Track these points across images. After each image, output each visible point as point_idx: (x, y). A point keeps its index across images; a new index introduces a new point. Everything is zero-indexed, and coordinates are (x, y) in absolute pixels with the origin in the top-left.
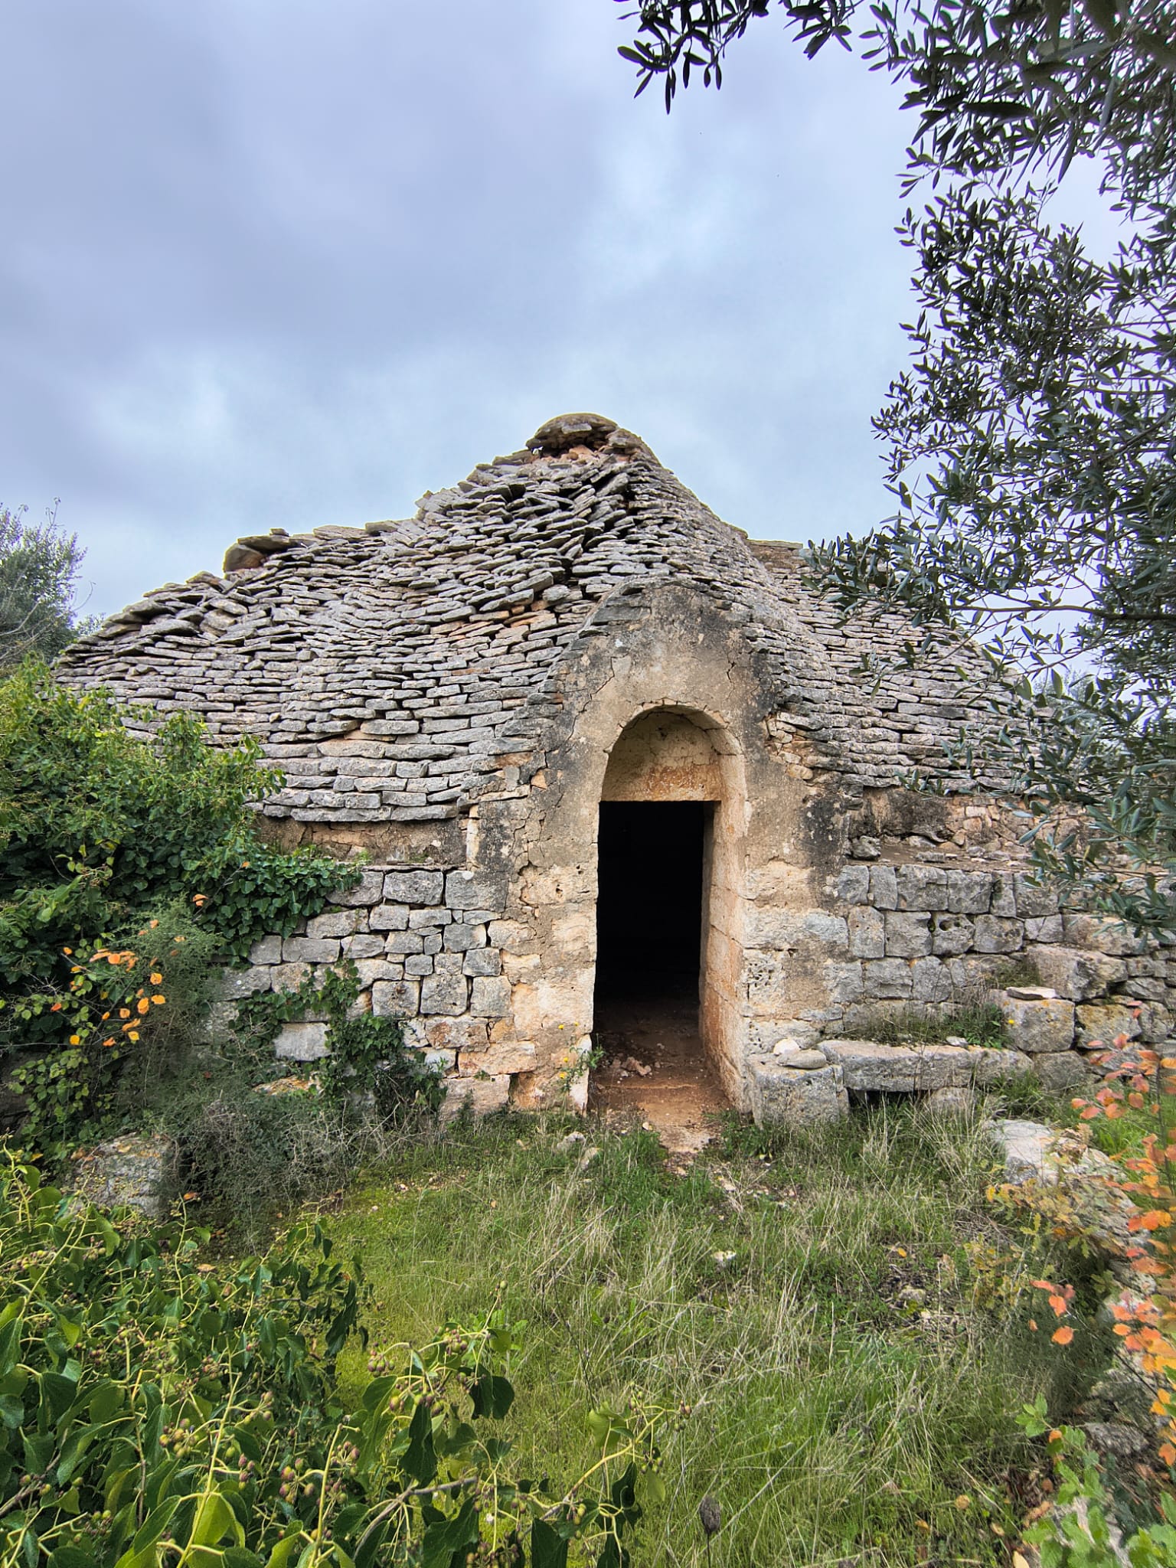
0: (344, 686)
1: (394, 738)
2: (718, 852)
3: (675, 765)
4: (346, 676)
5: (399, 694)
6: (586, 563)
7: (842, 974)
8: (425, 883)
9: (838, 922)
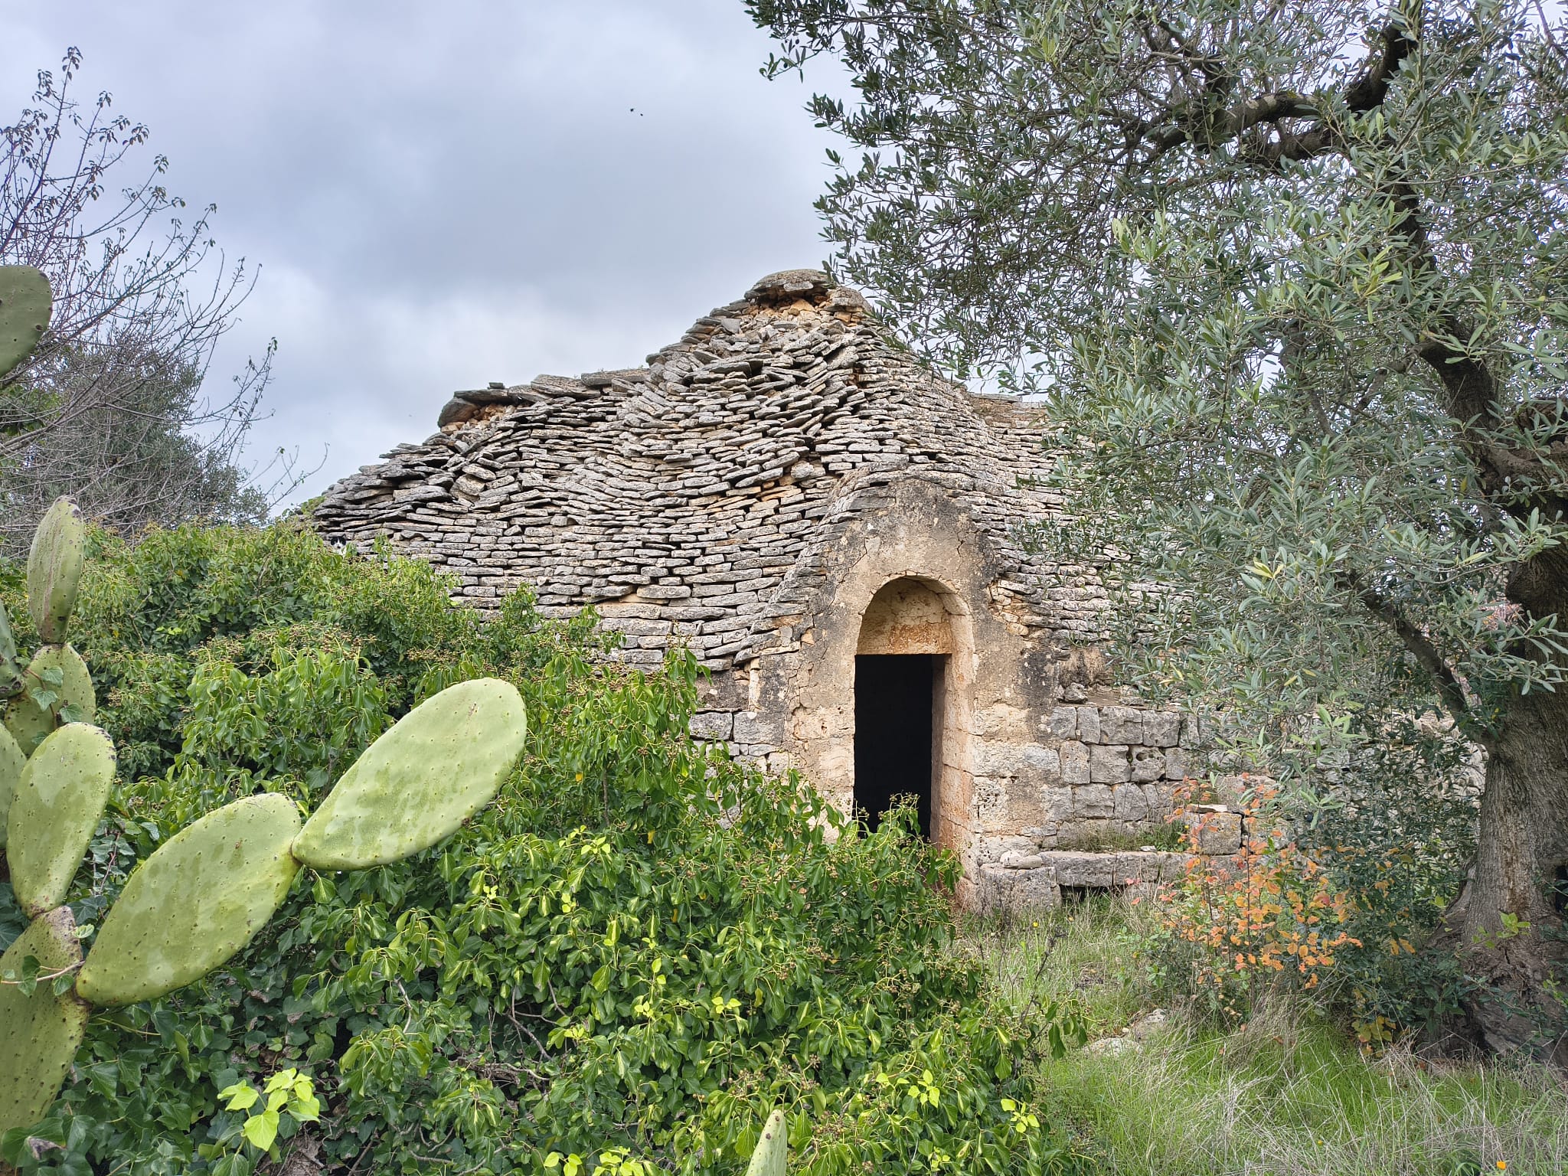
0: (615, 554)
1: (667, 602)
2: (949, 698)
3: (912, 624)
4: (617, 545)
5: (670, 563)
6: (826, 442)
7: (1056, 798)
8: (718, 722)
9: (1052, 754)
